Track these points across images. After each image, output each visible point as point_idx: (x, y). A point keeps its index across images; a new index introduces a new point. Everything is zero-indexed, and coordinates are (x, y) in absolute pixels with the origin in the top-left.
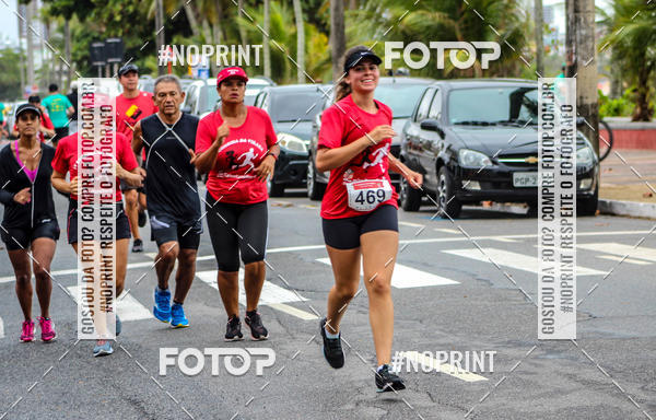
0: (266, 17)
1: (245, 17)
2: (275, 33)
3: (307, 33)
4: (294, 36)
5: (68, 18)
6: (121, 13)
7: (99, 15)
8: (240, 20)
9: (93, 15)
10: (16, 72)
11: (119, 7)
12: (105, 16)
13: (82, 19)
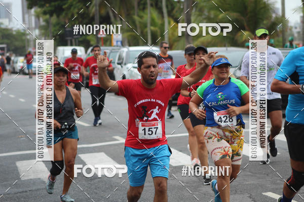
0: (149, 15)
1: (138, 16)
2: (153, 23)
3: (169, 23)
4: (163, 25)
5: (51, 15)
6: (78, 13)
7: (66, 14)
8: (136, 18)
9: (64, 14)
10: (23, 41)
11: (76, 10)
12: (70, 15)
13: (58, 16)
